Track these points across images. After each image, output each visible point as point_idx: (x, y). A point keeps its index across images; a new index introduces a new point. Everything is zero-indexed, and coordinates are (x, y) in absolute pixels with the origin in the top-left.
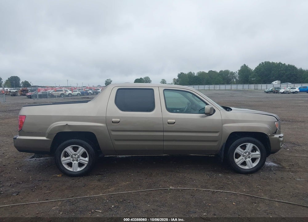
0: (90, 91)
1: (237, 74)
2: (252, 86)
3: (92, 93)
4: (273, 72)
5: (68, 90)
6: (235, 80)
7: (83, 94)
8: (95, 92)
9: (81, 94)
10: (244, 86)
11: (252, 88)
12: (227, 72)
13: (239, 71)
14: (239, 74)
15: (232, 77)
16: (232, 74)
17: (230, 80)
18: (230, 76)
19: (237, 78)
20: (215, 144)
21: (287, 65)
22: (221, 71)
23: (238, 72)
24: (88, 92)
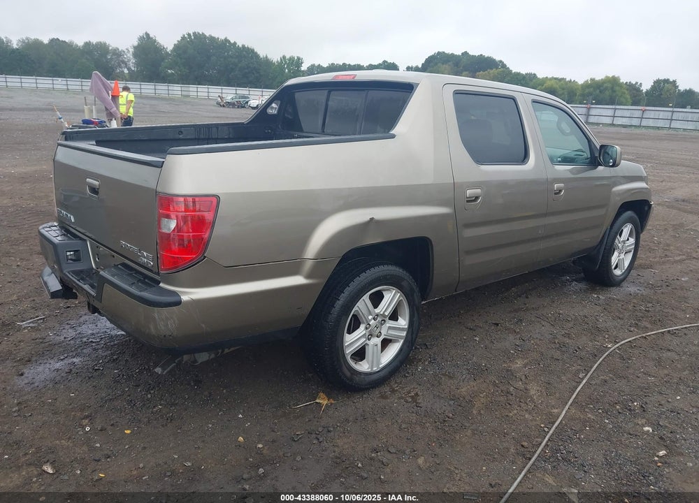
1: (130, 55)
2: (175, 88)
4: (214, 58)
6: (126, 71)
10: (142, 87)
11: (175, 92)
12: (102, 48)
13: (135, 48)
14: (135, 55)
15: (119, 63)
16: (117, 53)
17: (113, 69)
18: (111, 59)
19: (131, 65)
21: (240, 46)
22: (87, 44)
23: (131, 50)
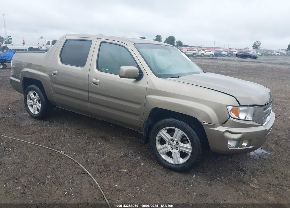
0: (225, 53)
3: (226, 54)
5: (201, 50)
7: (216, 55)
8: (229, 54)
9: (214, 55)
20: (136, 118)
24: (222, 53)
